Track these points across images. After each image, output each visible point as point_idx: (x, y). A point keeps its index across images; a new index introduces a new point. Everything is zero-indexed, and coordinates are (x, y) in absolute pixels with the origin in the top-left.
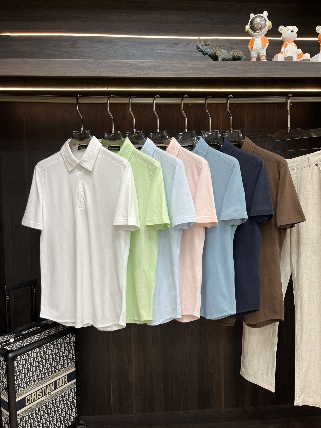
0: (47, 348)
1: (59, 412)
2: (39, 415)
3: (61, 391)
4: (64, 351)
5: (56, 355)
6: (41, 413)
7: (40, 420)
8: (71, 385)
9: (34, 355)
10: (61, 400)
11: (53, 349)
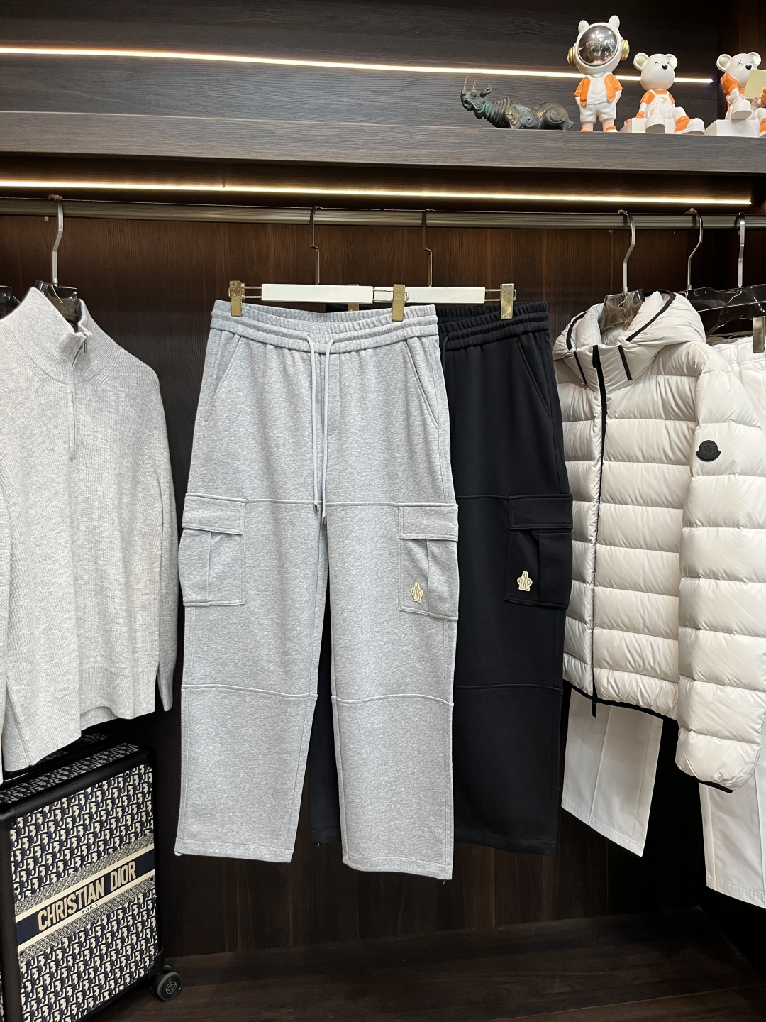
0: (87, 797)
1: (117, 945)
2: (71, 953)
3: (120, 898)
4: (128, 806)
5: (108, 814)
6: (74, 949)
7: (73, 965)
8: (142, 882)
9: (55, 815)
10: (121, 917)
11: (102, 801)
